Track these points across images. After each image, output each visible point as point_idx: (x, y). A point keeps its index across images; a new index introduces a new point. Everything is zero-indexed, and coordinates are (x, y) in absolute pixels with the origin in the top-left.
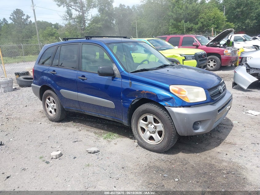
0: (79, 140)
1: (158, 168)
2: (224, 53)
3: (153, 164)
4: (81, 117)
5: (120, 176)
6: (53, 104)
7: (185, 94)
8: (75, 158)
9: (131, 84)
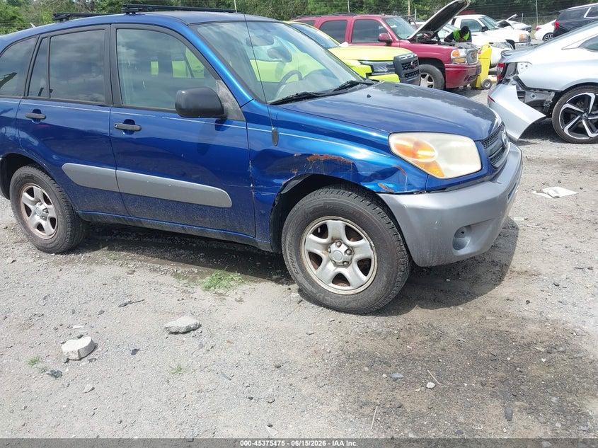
0: (135, 299)
1: (371, 356)
2: (452, 57)
3: (356, 346)
4: (127, 235)
5: (276, 392)
6: (45, 205)
7: (432, 157)
8: (135, 352)
9: (275, 136)
